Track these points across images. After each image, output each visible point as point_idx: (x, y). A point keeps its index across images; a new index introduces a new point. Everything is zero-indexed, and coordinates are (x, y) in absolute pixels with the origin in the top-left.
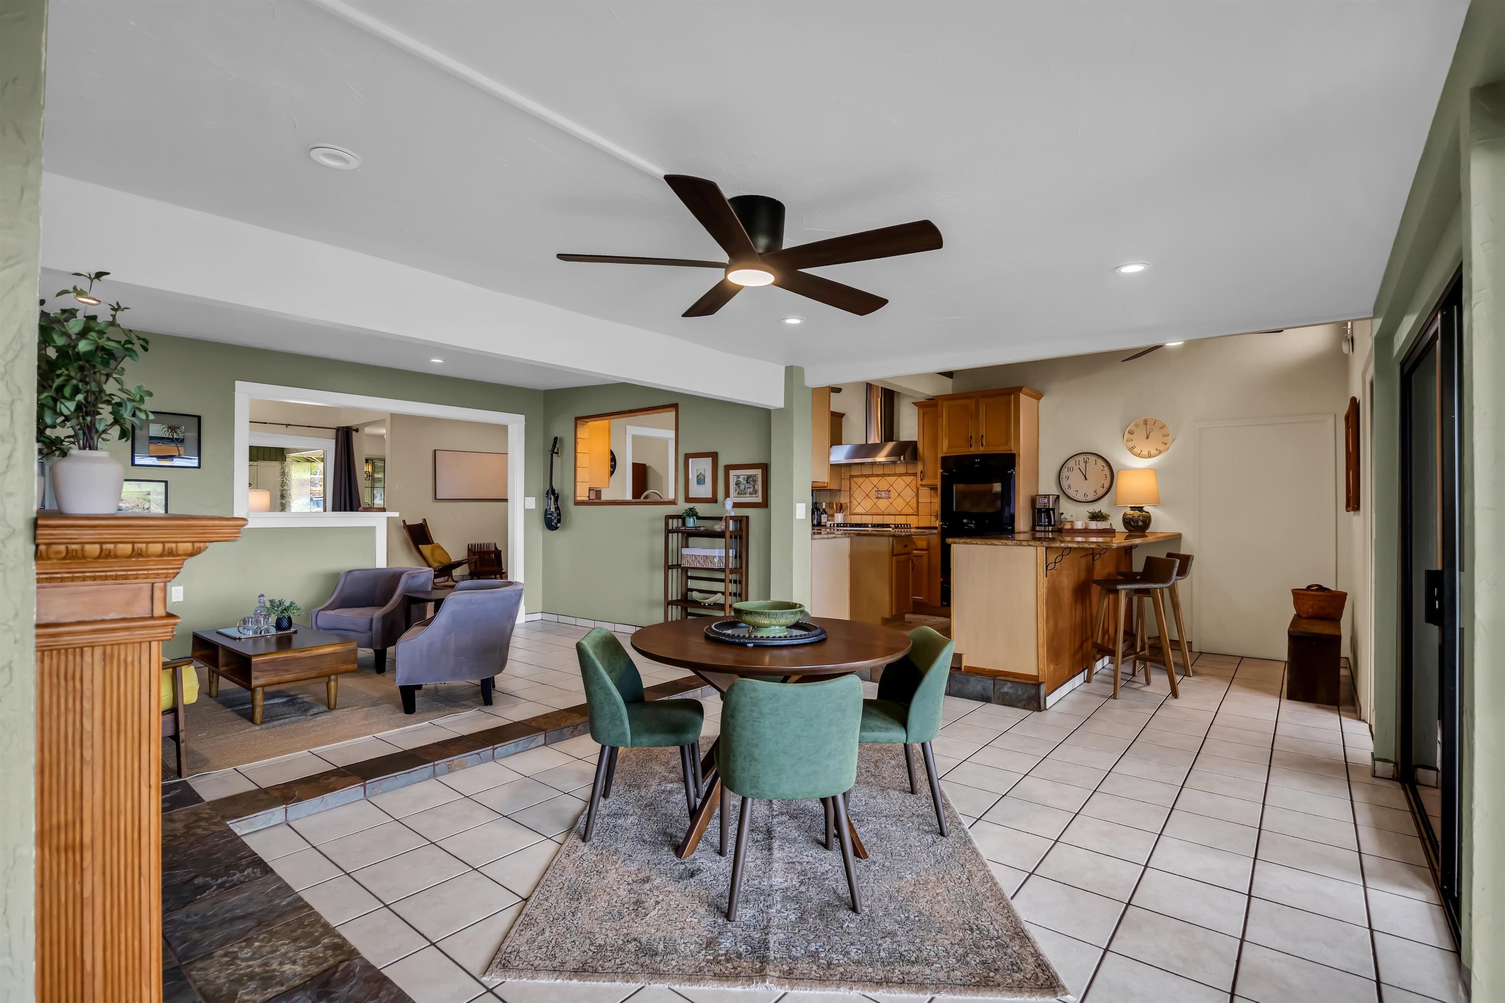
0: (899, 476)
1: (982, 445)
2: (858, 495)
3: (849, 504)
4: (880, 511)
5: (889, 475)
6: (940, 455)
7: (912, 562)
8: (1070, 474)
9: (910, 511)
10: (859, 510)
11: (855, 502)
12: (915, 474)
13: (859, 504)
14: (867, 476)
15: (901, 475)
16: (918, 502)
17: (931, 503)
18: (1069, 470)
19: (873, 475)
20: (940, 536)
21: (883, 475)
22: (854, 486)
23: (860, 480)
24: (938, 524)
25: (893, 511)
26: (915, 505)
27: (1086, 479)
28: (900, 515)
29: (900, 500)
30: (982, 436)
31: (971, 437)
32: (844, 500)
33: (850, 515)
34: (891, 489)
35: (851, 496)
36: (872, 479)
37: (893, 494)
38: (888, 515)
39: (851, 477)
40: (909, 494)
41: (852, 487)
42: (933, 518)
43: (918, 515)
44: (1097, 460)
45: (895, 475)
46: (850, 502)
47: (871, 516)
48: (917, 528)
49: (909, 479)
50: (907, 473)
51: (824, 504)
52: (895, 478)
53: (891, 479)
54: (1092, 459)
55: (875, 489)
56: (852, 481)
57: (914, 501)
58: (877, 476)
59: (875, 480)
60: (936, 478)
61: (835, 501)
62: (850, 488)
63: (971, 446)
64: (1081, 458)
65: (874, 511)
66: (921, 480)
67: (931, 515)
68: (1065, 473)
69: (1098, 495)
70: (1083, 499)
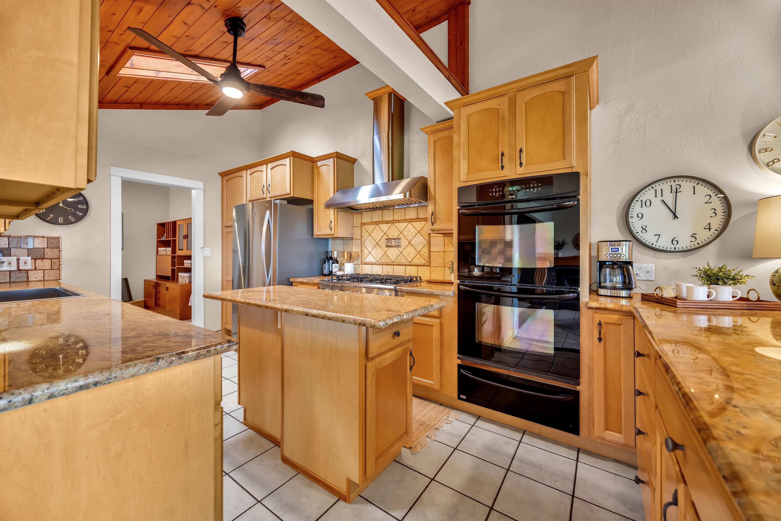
0: (410, 222)
1: (521, 164)
2: (369, 244)
3: (360, 253)
4: (389, 261)
5: (399, 221)
6: (457, 185)
7: (411, 354)
8: (645, 210)
9: (422, 261)
10: (370, 259)
11: (365, 251)
12: (425, 219)
13: (370, 252)
14: (377, 223)
15: (411, 221)
16: (430, 251)
17: (444, 252)
18: (644, 204)
19: (383, 222)
20: (456, 299)
21: (393, 222)
22: (365, 234)
23: (371, 227)
24: (453, 277)
25: (403, 261)
26: (427, 255)
27: (675, 217)
28: (411, 265)
29: (410, 250)
30: (521, 151)
31: (503, 154)
32: (355, 249)
33: (362, 264)
34: (401, 236)
35: (362, 244)
36: (382, 226)
37: (404, 242)
38: (399, 265)
39: (363, 224)
40: (420, 241)
41: (363, 235)
42: (447, 271)
43: (429, 266)
44: (696, 186)
45: (405, 221)
46: (362, 251)
47: (381, 267)
48: (430, 282)
49: (419, 225)
50: (418, 218)
51: (335, 253)
52: (405, 224)
53: (401, 226)
54: (687, 186)
55: (385, 237)
56: (363, 229)
57: (426, 249)
58: (387, 222)
59: (385, 227)
60: (451, 221)
61: (348, 249)
62: (361, 236)
63: (502, 167)
64: (666, 186)
65: (384, 260)
66: (433, 224)
67: (444, 267)
68: (636, 208)
69: (699, 241)
70: (670, 247)
